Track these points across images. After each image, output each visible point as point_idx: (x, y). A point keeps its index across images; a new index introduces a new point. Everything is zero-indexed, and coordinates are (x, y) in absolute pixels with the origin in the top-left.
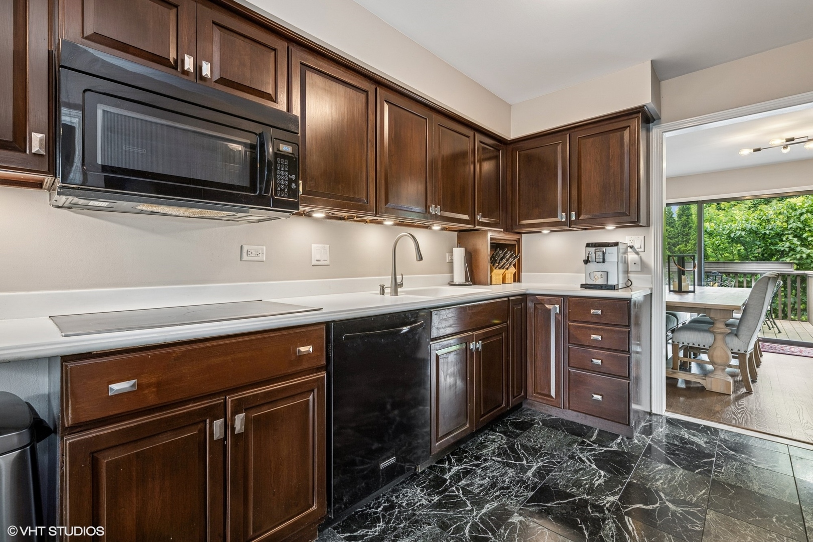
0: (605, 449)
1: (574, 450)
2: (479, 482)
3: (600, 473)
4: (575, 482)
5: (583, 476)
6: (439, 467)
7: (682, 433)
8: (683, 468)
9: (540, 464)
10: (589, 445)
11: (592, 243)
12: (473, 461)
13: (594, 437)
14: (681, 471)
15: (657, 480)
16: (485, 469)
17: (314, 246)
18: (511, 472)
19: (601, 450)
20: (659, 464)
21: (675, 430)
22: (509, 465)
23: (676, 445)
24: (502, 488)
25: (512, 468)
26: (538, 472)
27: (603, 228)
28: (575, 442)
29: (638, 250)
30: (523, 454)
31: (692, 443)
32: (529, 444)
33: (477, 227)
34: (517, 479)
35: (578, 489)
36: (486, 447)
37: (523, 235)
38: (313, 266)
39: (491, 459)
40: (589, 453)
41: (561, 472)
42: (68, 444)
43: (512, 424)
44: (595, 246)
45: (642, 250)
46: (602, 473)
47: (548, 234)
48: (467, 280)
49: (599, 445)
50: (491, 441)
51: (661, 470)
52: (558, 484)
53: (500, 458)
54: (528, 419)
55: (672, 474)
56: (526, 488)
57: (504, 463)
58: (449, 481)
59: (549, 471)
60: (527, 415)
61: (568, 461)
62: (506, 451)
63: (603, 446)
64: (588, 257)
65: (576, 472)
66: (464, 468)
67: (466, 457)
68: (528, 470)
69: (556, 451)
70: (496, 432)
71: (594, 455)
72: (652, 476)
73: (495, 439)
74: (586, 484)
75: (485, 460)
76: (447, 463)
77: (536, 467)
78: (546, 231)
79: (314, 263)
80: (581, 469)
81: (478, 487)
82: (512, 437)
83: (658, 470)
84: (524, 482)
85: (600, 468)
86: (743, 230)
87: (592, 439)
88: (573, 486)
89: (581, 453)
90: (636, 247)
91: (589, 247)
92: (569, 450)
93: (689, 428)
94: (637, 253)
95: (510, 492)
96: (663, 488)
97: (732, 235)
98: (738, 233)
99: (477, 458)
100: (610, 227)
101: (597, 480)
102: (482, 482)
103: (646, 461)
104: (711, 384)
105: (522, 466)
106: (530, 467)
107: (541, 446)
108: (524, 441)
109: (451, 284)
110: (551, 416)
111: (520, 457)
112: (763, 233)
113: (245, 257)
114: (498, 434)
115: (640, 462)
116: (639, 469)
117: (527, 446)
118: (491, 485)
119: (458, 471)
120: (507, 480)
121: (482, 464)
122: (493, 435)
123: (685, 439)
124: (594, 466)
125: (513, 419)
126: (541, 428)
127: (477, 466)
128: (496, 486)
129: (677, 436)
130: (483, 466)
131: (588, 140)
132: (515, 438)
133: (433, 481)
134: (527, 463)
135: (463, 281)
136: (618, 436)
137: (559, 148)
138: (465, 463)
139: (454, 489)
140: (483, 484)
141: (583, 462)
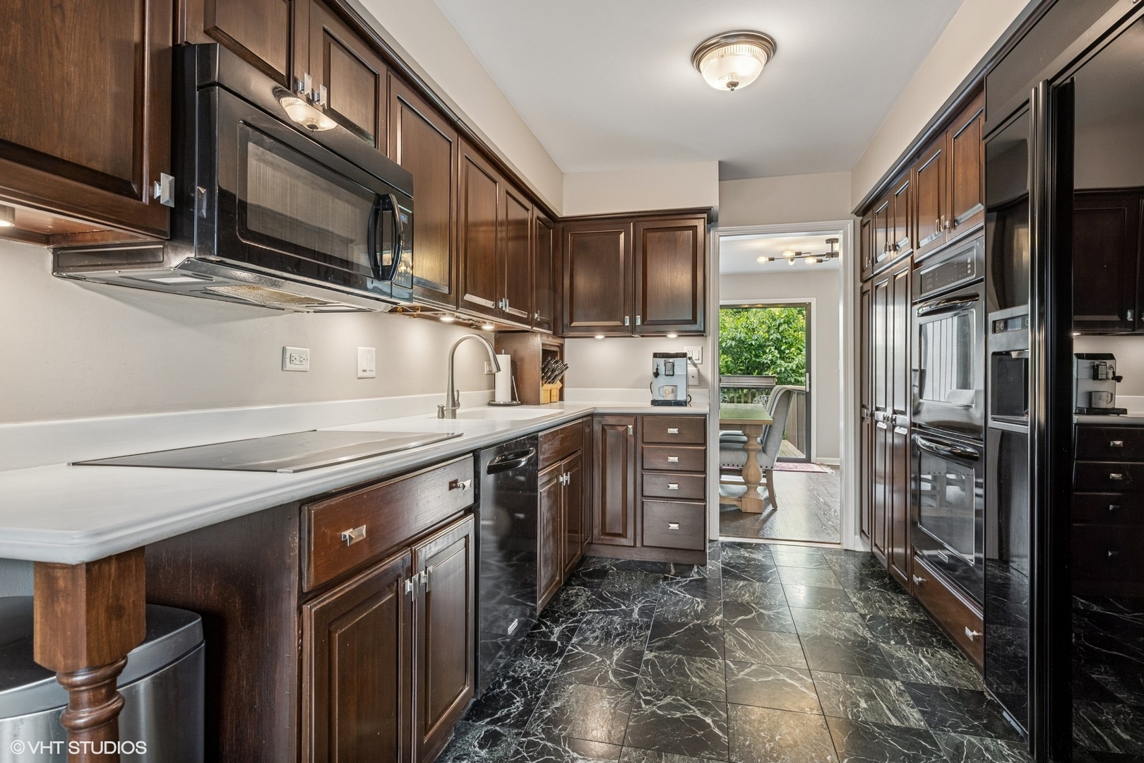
0: (689, 579)
1: (663, 586)
2: (592, 636)
3: (696, 601)
4: (681, 613)
5: (684, 606)
6: (538, 632)
7: (742, 553)
8: (758, 581)
9: (640, 605)
10: (672, 579)
11: (659, 354)
12: (570, 619)
13: (673, 571)
14: (758, 584)
15: (744, 595)
16: (588, 622)
17: (360, 349)
18: (617, 619)
19: (686, 581)
20: (738, 582)
21: (735, 552)
22: (610, 613)
23: (743, 564)
24: (618, 635)
25: (615, 615)
26: (642, 613)
27: (665, 336)
28: (659, 579)
29: (696, 362)
30: (617, 600)
31: (754, 559)
32: (616, 590)
33: (534, 328)
34: (627, 623)
35: (687, 617)
36: (573, 602)
37: (566, 339)
38: (358, 378)
39: (588, 612)
40: (677, 586)
41: (662, 607)
42: (313, 613)
43: (586, 574)
44: (663, 357)
45: (700, 362)
46: (699, 600)
47: (603, 339)
48: (513, 398)
49: (682, 577)
50: (575, 596)
51: (743, 586)
52: (667, 618)
53: (596, 609)
54: (598, 566)
55: (752, 587)
56: (641, 628)
57: (604, 613)
58: (559, 642)
59: (652, 610)
60: (594, 563)
61: (663, 598)
62: (598, 601)
63: (686, 577)
64: (657, 369)
65: (676, 604)
66: (566, 627)
67: (559, 617)
68: (632, 613)
69: (646, 591)
70: (573, 586)
71: (682, 586)
72: (738, 593)
73: (577, 593)
74: (690, 612)
75: (583, 614)
76: (544, 627)
77: (637, 609)
78: (600, 337)
79: (361, 374)
80: (679, 601)
81: (594, 640)
82: (594, 588)
83: (741, 587)
84: (636, 625)
85: (695, 596)
86: (733, 339)
87: (672, 573)
88: (681, 616)
89: (671, 587)
90: (694, 358)
91: (656, 357)
92: (658, 587)
93: (746, 548)
94: (695, 365)
95: (629, 636)
96: (752, 600)
97: (724, 345)
98: (729, 342)
99: (574, 615)
100: (672, 336)
101: (698, 606)
102: (595, 635)
103: (727, 582)
104: (746, 505)
105: (623, 610)
106: (633, 610)
107: (629, 590)
108: (610, 588)
109: (492, 403)
110: (619, 559)
111: (616, 604)
112: (750, 343)
113: (289, 366)
114: (577, 587)
115: (724, 584)
116: (726, 589)
117: (615, 592)
118: (606, 635)
119: (562, 631)
120: (618, 627)
121: (582, 619)
122: (572, 589)
123: (747, 557)
124: (688, 596)
125: (583, 570)
126: (617, 573)
127: (579, 621)
128: (611, 635)
129: (740, 556)
130: (585, 620)
131: (654, 234)
132: (599, 588)
133: (541, 647)
134: (627, 607)
135: (508, 399)
136: (693, 566)
137: (622, 236)
138: (563, 622)
139: (570, 647)
140: (598, 636)
141: (676, 594)
